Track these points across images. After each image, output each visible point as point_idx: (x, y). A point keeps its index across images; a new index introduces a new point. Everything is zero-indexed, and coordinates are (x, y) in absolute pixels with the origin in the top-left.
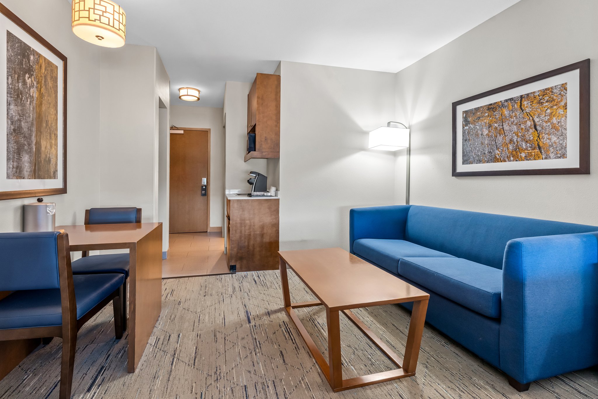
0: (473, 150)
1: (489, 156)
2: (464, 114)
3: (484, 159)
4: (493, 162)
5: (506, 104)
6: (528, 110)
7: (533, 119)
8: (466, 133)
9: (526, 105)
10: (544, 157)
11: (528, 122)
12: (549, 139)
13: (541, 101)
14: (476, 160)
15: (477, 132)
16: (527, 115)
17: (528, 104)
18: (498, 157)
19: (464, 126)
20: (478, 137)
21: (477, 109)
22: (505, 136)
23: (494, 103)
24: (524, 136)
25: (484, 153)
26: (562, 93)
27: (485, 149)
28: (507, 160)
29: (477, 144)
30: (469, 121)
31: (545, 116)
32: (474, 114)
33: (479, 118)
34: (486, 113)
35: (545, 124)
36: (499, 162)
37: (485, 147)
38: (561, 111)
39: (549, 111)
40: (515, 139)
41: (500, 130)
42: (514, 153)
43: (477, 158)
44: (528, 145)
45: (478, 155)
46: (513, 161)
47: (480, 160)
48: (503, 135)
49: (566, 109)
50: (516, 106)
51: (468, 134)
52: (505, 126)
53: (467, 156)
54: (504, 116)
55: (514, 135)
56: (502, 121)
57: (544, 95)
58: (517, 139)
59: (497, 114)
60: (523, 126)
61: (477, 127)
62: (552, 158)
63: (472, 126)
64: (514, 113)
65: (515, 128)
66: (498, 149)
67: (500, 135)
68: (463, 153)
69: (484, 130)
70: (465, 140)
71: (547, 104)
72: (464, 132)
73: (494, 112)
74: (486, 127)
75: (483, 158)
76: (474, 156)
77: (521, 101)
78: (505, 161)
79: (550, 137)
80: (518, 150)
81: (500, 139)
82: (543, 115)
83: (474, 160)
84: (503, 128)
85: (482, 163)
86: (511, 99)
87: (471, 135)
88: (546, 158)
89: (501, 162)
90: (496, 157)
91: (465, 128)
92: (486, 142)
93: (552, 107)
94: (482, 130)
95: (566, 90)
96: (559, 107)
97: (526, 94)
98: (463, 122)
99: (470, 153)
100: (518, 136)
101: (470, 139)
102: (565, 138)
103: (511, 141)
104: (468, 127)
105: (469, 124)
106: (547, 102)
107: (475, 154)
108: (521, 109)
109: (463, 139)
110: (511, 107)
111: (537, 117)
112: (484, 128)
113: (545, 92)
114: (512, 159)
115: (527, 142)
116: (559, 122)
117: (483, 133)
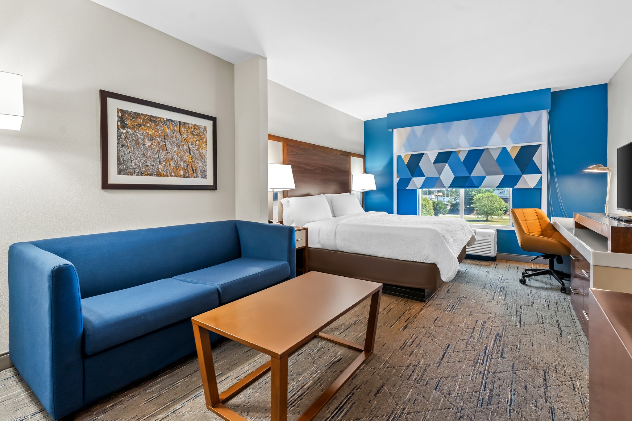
0: (132, 160)
1: (152, 169)
2: (120, 113)
3: (147, 171)
4: (156, 176)
5: (167, 123)
6: (185, 136)
7: (188, 145)
8: (123, 137)
9: (183, 132)
10: (195, 176)
11: (185, 146)
12: (198, 163)
13: (193, 133)
14: (137, 171)
15: (138, 140)
16: (184, 140)
17: (184, 131)
18: (161, 172)
19: (120, 128)
20: (139, 146)
21: (138, 115)
22: (167, 152)
23: (157, 117)
24: (182, 157)
25: (147, 165)
26: (204, 132)
27: (147, 161)
28: (169, 175)
29: (137, 153)
30: (126, 124)
31: (196, 145)
32: (133, 118)
33: (141, 125)
34: (148, 123)
35: (195, 151)
36: (162, 176)
37: (147, 159)
38: (204, 145)
39: (197, 142)
40: (176, 157)
41: (163, 146)
42: (175, 169)
43: (138, 170)
44: (185, 165)
45: (140, 166)
46: (174, 177)
47: (141, 172)
48: (165, 151)
49: (206, 144)
50: (176, 128)
51: (126, 139)
52: (167, 143)
53: (125, 165)
54: (166, 133)
55: (175, 154)
56: (166, 137)
57: (194, 129)
58: (177, 158)
59: (159, 129)
60: (181, 148)
61: (138, 134)
62: (199, 177)
63: (131, 132)
64: (174, 134)
65: (175, 148)
66: (161, 163)
67: (163, 151)
68: (119, 160)
69: (147, 140)
70: (122, 145)
71: (196, 136)
72: (119, 135)
73: (157, 126)
74: (149, 138)
75: (145, 170)
76: (135, 167)
77: (180, 126)
78: (167, 176)
79: (198, 162)
80: (178, 167)
81: (163, 154)
82: (194, 144)
83: (134, 171)
84: (165, 144)
85: (144, 175)
86: (172, 121)
87: (130, 141)
88: (196, 177)
89: (164, 176)
90: (159, 171)
91: (122, 130)
92: (148, 154)
93: (199, 140)
94: (143, 139)
95: (206, 132)
96: (203, 142)
97: (183, 122)
98: (117, 122)
99: (128, 161)
100: (178, 156)
101: (128, 146)
102: (206, 165)
103: (172, 158)
104: (125, 131)
105: (127, 128)
106: (196, 135)
107: (135, 165)
108: (180, 133)
109: (118, 143)
110: (172, 128)
111: (191, 144)
112: (146, 138)
113: (196, 127)
114: (173, 174)
115: (184, 162)
116: (203, 152)
117: (145, 143)
